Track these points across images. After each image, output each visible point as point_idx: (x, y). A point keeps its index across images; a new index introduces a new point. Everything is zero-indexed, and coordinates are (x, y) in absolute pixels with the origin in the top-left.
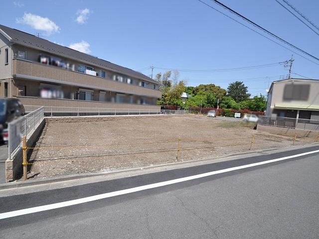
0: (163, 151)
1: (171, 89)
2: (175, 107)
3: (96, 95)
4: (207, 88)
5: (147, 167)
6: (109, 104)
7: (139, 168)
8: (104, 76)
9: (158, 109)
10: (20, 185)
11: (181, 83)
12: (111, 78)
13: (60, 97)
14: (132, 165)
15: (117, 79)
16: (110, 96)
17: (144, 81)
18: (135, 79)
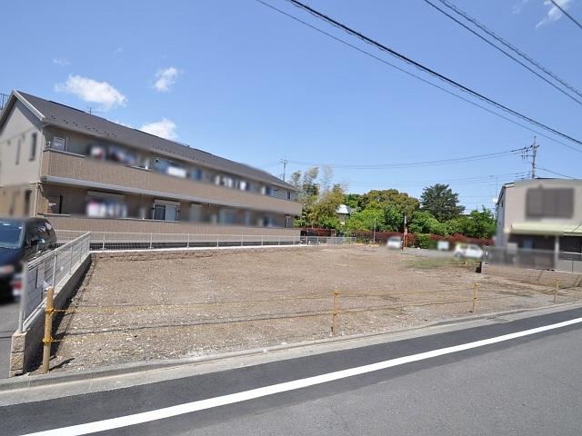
0: (304, 315)
1: (319, 200)
2: (327, 231)
3: (184, 210)
4: (385, 196)
5: (276, 347)
6: (207, 227)
7: (260, 349)
8: (199, 177)
9: (295, 234)
10: (34, 383)
11: (337, 189)
12: (212, 180)
13: (121, 214)
14: (245, 344)
15: (222, 183)
16: (210, 213)
17: (270, 185)
18: (255, 181)
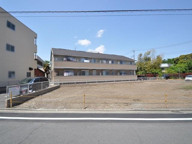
2: (154, 75)
3: (91, 72)
4: (188, 57)
5: (61, 110)
6: (98, 76)
8: (95, 62)
9: (136, 77)
11: (158, 57)
12: (99, 62)
15: (102, 62)
16: (99, 72)
17: (122, 60)
18: (115, 60)
